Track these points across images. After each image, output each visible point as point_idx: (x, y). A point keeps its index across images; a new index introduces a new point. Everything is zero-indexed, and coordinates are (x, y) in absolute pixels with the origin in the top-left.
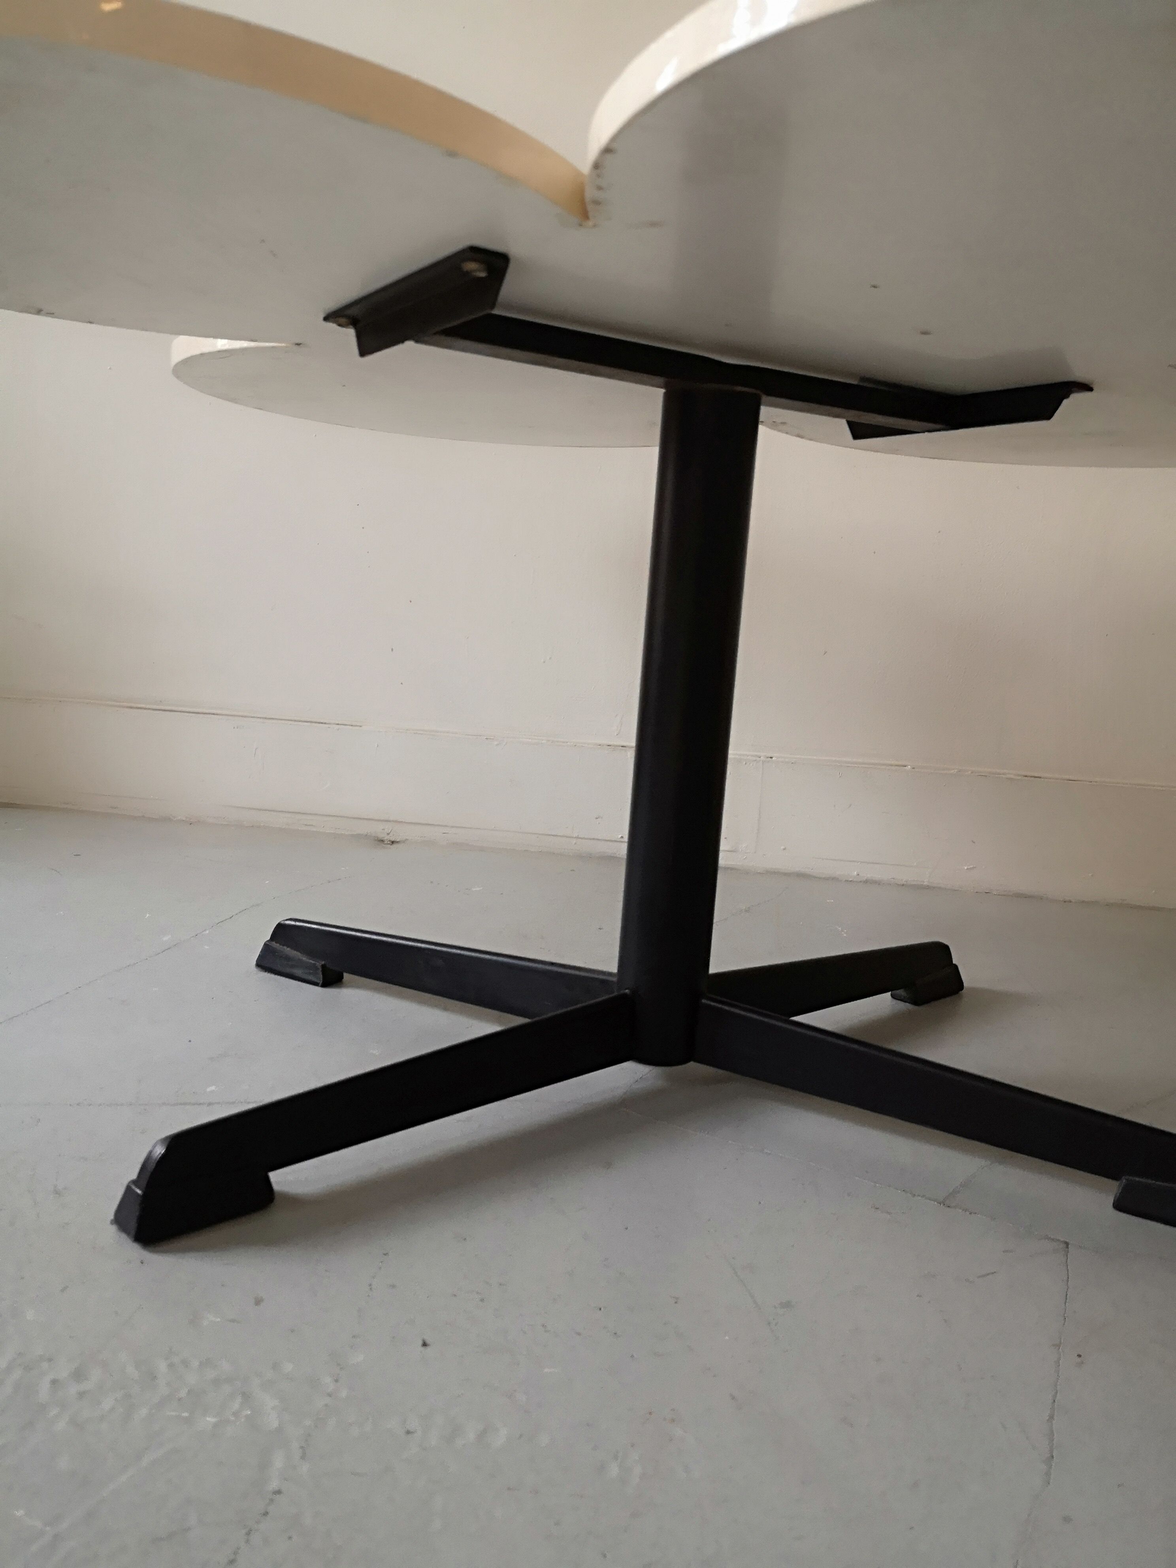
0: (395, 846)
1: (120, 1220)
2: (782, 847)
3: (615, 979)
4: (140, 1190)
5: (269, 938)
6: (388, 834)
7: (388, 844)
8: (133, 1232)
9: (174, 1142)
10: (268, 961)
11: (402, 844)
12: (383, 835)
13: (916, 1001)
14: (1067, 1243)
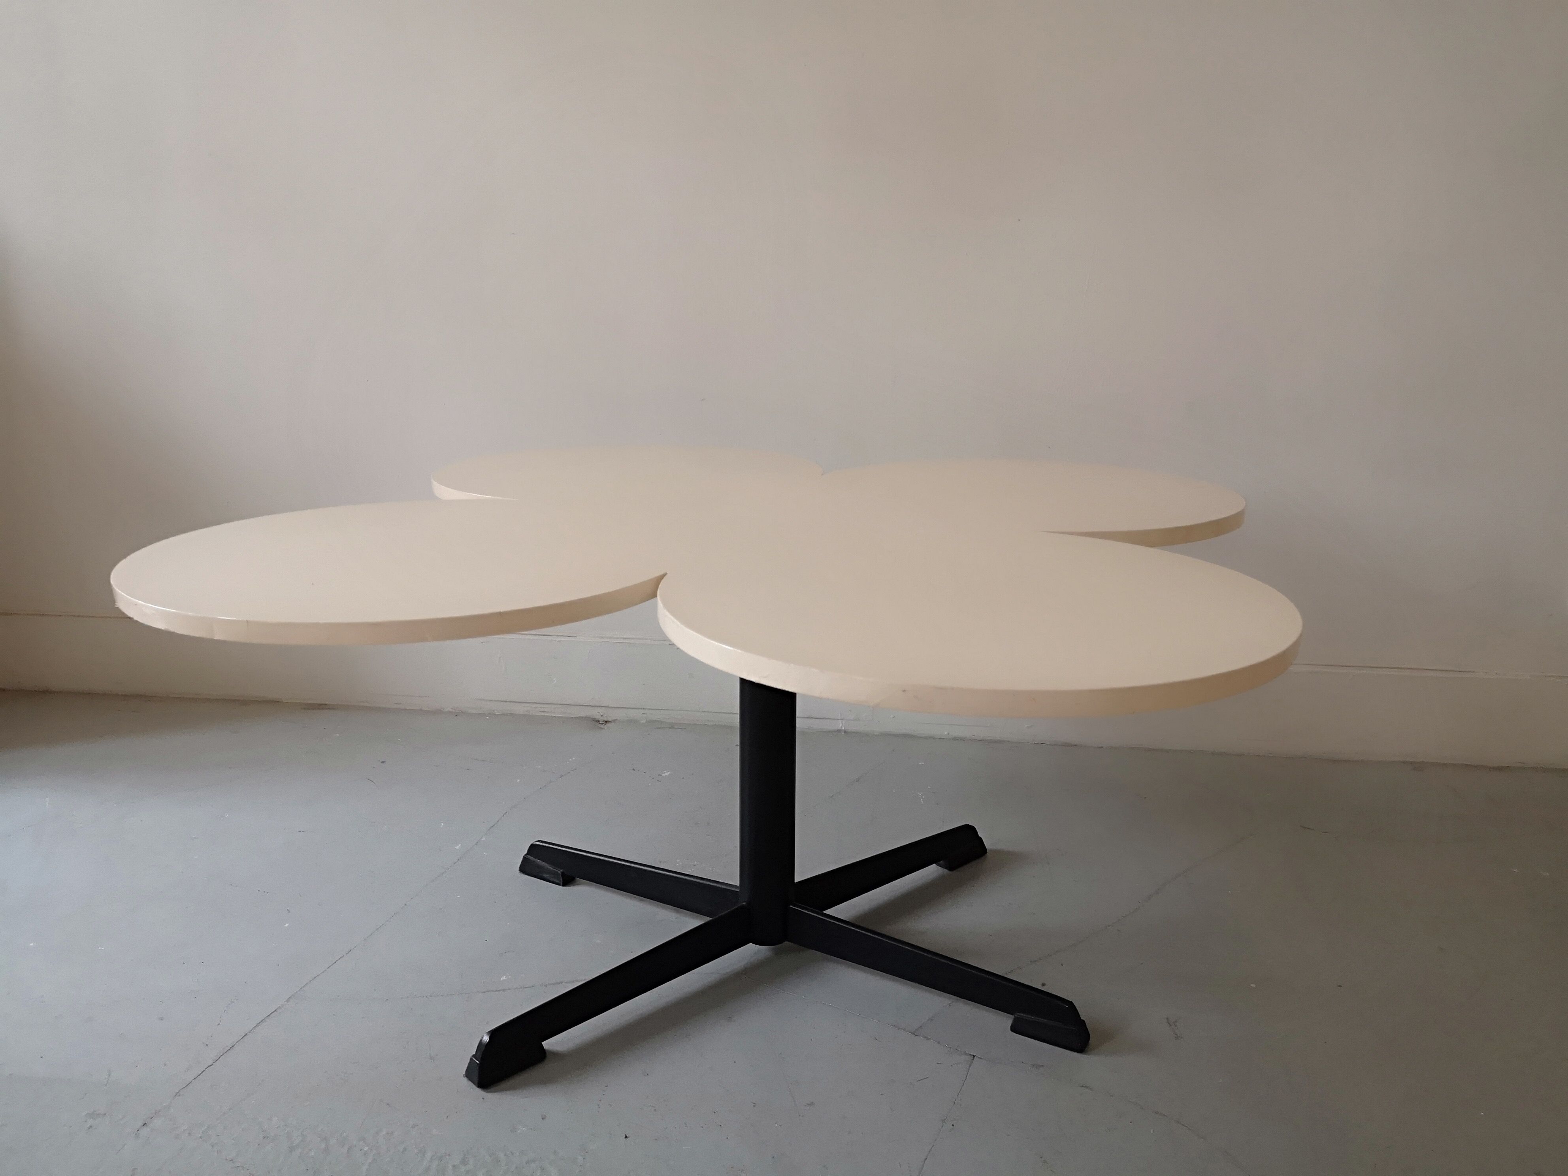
0: (608, 725)
1: (468, 1074)
2: (892, 716)
3: (736, 890)
4: (478, 1060)
5: (526, 852)
6: (602, 716)
7: (603, 724)
8: (477, 1079)
9: (493, 1034)
10: (526, 868)
11: (613, 724)
12: (598, 717)
13: (951, 867)
14: (974, 1056)
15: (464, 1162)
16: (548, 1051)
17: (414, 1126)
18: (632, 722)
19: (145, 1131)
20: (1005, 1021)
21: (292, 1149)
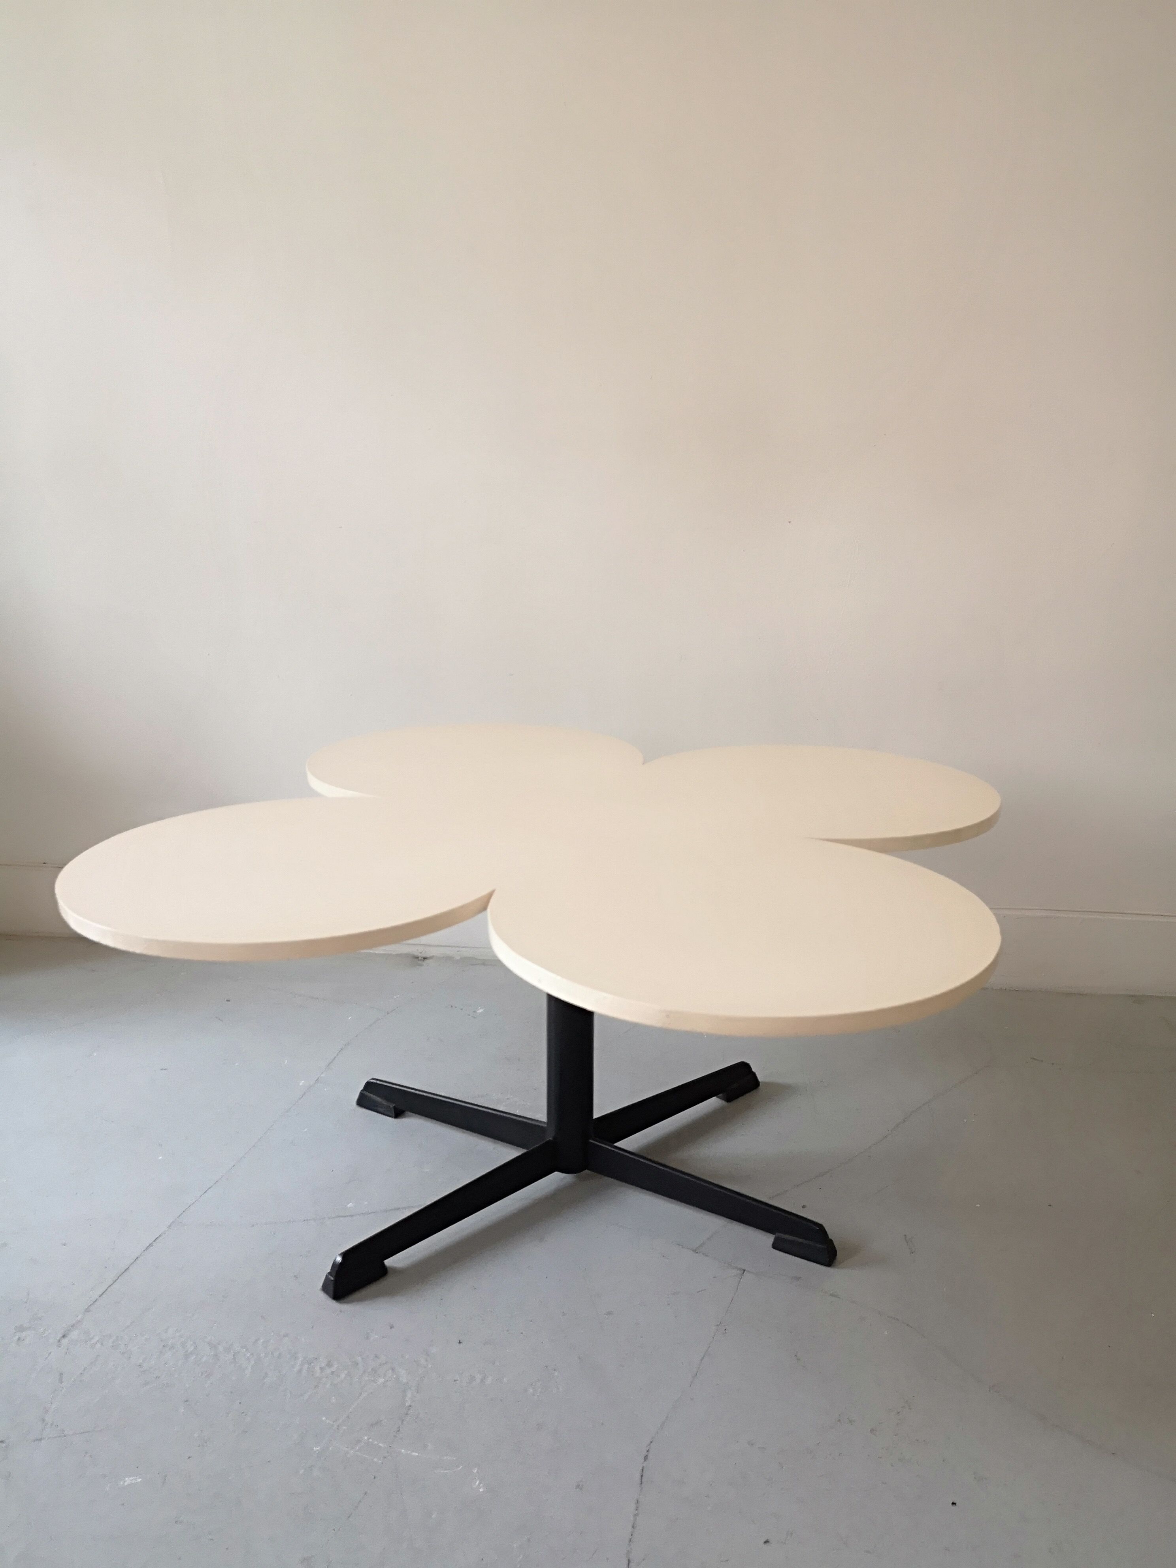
0: (427, 961)
1: (325, 1288)
3: (546, 1126)
4: (333, 1277)
5: (362, 1088)
6: (421, 953)
7: (422, 960)
8: (331, 1292)
9: (345, 1255)
10: (363, 1102)
11: (431, 960)
12: (417, 954)
13: (729, 1100)
14: (744, 1270)
15: (329, 1364)
16: (390, 1268)
17: (286, 1335)
18: (448, 958)
19: (65, 1341)
20: (768, 1239)
21: (187, 1356)
